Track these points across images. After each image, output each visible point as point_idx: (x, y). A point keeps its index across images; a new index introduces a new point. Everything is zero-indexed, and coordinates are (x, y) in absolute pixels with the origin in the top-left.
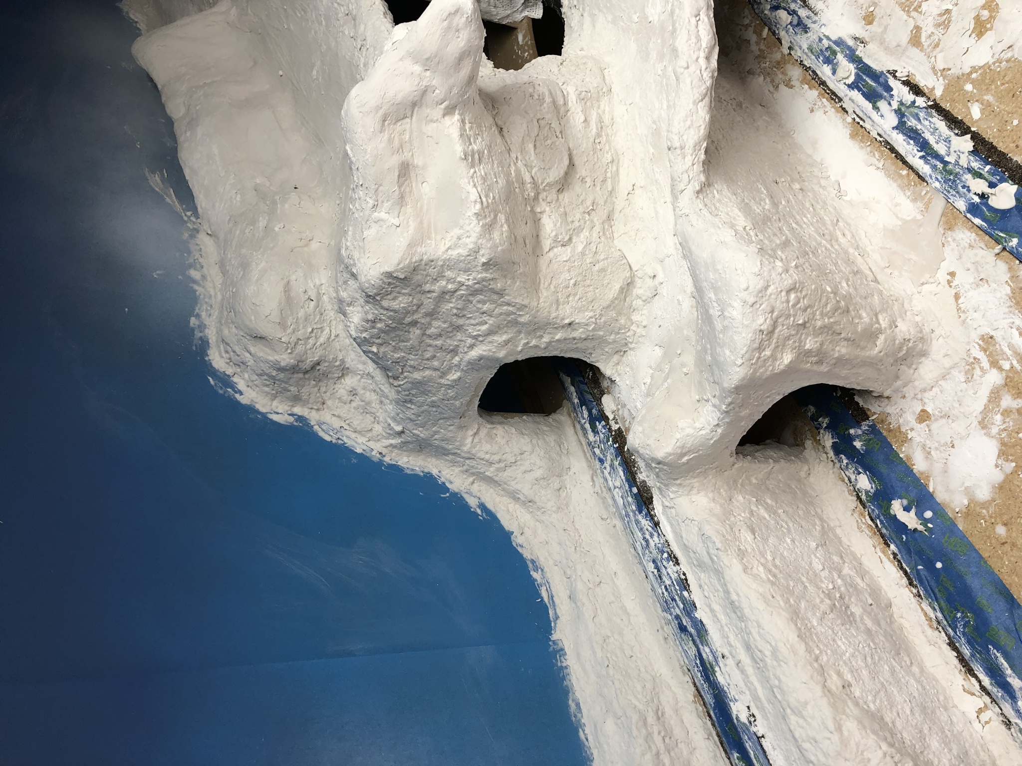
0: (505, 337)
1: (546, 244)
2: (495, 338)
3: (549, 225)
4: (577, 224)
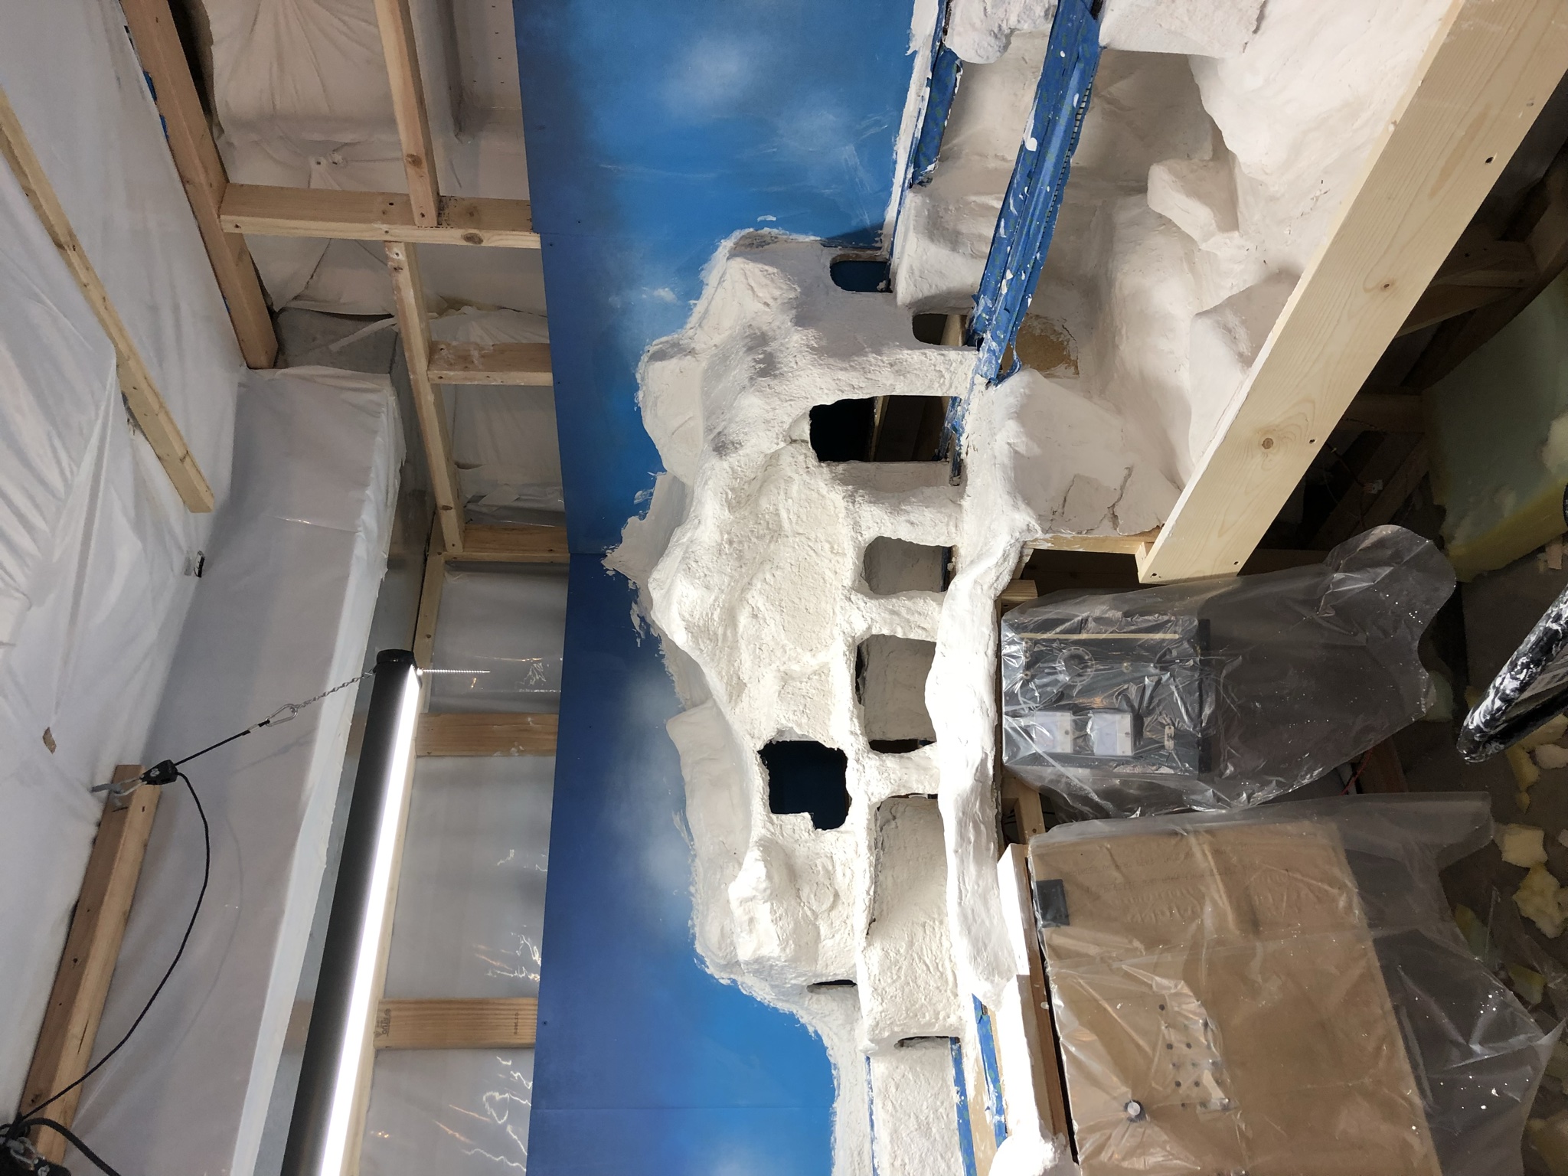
0: (804, 979)
1: (822, 938)
2: (800, 979)
3: (824, 930)
4: (837, 928)
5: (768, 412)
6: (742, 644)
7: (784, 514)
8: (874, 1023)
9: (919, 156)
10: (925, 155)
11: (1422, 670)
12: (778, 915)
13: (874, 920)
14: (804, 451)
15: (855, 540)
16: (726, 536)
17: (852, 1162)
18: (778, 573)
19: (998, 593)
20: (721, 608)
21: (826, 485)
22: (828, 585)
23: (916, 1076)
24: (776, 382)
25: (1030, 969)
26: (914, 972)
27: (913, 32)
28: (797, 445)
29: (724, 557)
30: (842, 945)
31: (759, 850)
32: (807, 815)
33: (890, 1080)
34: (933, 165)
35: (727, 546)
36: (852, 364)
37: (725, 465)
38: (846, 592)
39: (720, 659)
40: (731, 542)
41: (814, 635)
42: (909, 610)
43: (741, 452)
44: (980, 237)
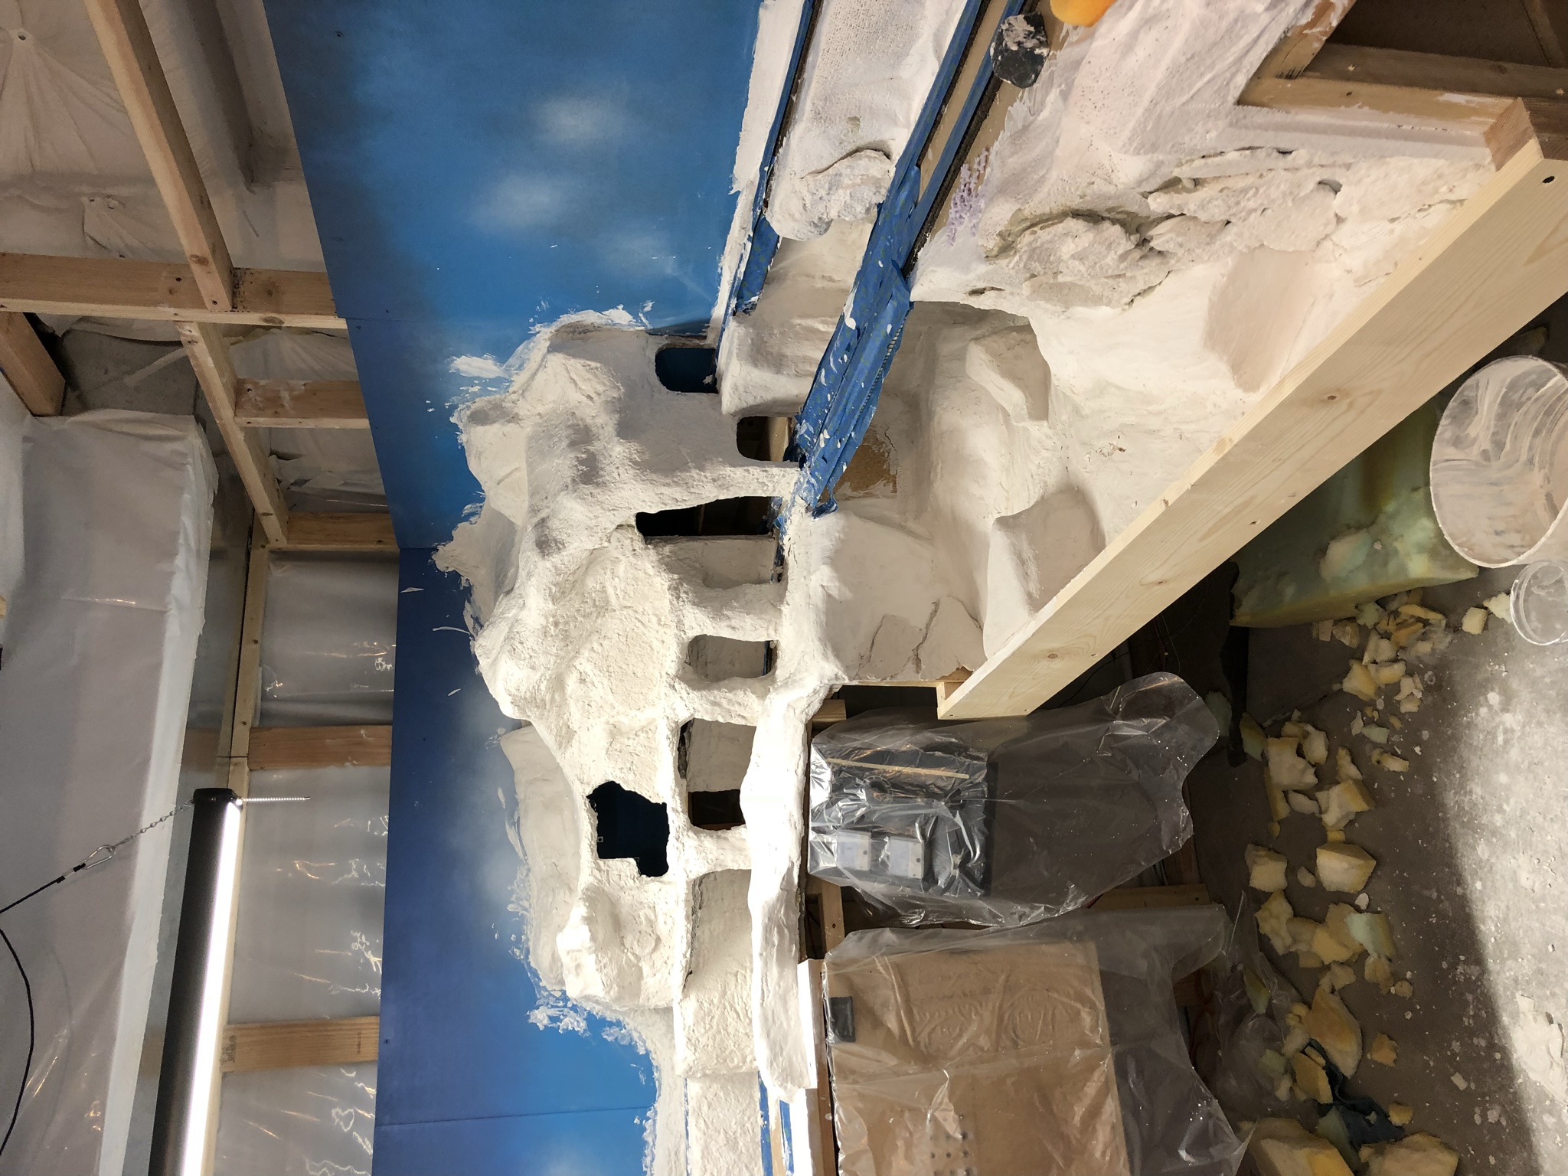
3: (646, 970)
4: (658, 968)
5: (590, 519)
6: (571, 702)
7: (610, 591)
8: (688, 1068)
9: (740, 292)
10: (748, 289)
11: (1184, 808)
12: (602, 964)
13: (691, 973)
14: (631, 536)
15: (678, 637)
16: (551, 619)
17: (669, 1162)
18: (606, 643)
19: (809, 718)
20: (548, 680)
21: (653, 567)
22: (655, 653)
23: (727, 1094)
24: (599, 490)
25: (818, 1083)
26: (725, 1020)
27: (736, 176)
28: (624, 531)
29: (550, 639)
30: (663, 983)
31: (585, 905)
32: (632, 861)
33: (704, 1099)
34: (757, 297)
35: (552, 628)
36: (675, 479)
37: (548, 564)
38: (669, 680)
39: (548, 716)
40: (556, 624)
41: (641, 697)
42: (730, 700)
43: (564, 553)
44: (806, 359)
